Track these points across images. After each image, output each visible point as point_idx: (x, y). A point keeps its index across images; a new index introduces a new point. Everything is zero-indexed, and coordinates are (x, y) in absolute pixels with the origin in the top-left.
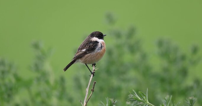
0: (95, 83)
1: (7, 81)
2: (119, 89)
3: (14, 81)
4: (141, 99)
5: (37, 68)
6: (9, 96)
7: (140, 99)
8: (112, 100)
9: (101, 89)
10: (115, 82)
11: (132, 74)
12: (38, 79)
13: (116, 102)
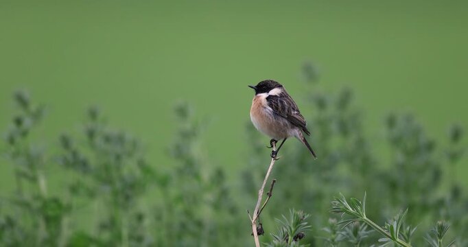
0: (274, 181)
1: (125, 172)
2: (319, 196)
3: (138, 173)
4: (353, 209)
5: (179, 152)
6: (127, 198)
7: (351, 209)
8: (300, 213)
9: (288, 196)
10: (312, 183)
11: (343, 170)
12: (180, 172)
13: (306, 217)
